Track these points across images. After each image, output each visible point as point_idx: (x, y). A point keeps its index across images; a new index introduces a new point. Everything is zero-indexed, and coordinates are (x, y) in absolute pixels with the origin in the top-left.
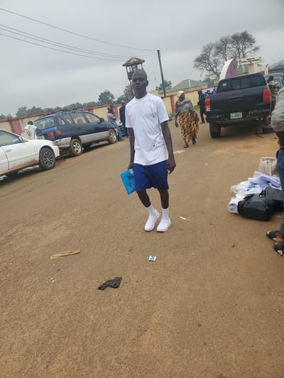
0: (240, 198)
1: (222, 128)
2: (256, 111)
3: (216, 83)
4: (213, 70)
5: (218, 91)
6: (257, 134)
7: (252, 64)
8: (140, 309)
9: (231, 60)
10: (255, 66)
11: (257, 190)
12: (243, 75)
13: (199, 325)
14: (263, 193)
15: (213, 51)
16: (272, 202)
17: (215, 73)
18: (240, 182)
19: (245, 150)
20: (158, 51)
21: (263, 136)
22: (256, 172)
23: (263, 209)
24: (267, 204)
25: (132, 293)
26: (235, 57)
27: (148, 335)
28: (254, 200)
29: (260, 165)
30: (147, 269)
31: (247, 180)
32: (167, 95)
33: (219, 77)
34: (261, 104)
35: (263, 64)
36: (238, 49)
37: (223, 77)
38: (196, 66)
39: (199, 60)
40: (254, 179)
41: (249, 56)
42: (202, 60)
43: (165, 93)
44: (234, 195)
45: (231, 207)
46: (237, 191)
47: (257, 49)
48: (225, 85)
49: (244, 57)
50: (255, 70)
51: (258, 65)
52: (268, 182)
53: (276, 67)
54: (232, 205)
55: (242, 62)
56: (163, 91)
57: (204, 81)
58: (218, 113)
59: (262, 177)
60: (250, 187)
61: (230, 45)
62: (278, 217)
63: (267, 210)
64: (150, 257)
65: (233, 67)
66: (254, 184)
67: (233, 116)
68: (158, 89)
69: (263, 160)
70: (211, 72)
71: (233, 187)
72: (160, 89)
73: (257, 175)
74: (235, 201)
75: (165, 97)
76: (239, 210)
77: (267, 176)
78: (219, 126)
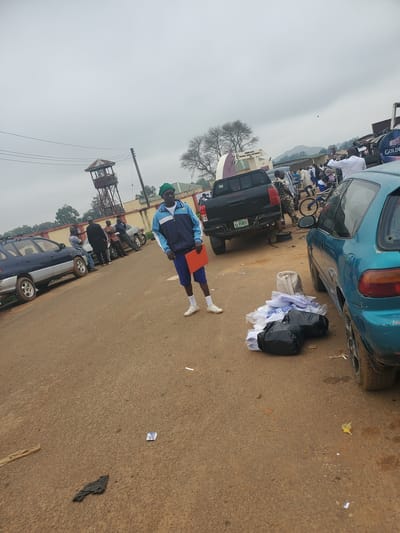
0: (259, 328)
1: (227, 241)
2: (263, 216)
3: (212, 184)
4: (206, 169)
5: (214, 194)
6: (270, 244)
7: (252, 159)
8: (140, 518)
9: (226, 156)
10: (256, 160)
11: (279, 316)
12: (244, 172)
14: (286, 319)
15: (202, 145)
16: (298, 329)
17: (210, 172)
18: (256, 308)
19: (258, 266)
20: (132, 150)
21: (276, 245)
22: (274, 292)
23: (289, 340)
24: (294, 332)
25: (125, 496)
26: (231, 151)
28: (276, 329)
29: (278, 283)
30: (145, 454)
31: (265, 304)
32: (151, 204)
33: (214, 176)
34: (268, 206)
35: (266, 157)
36: (233, 141)
37: (219, 176)
38: (184, 165)
39: (186, 157)
40: (274, 302)
41: (247, 149)
42: (191, 157)
43: (148, 202)
44: (251, 327)
45: (251, 343)
46: (255, 320)
47: (254, 140)
48: (221, 186)
49: (241, 150)
50: (257, 166)
51: (261, 159)
52: (291, 303)
53: (282, 160)
54: (251, 340)
55: (240, 157)
56: (145, 200)
57: (197, 184)
58: (218, 223)
59: (283, 298)
60: (270, 313)
61: (222, 138)
62: (311, 347)
63: (295, 341)
64: (149, 435)
65: (230, 163)
66: (274, 309)
67: (237, 224)
68: (138, 198)
69: (281, 276)
70: (205, 172)
71: (249, 315)
72: (141, 197)
73: (276, 296)
74: (253, 334)
75: (149, 207)
76: (260, 346)
77: (288, 296)
78: (223, 239)
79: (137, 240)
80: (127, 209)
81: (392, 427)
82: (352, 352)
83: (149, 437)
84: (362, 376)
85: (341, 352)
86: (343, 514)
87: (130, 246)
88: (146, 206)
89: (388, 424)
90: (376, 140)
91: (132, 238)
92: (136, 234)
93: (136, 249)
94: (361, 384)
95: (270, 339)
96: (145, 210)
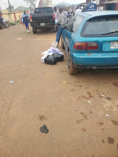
0: (45, 56)
1: (38, 30)
2: (50, 23)
3: (34, 9)
5: (35, 13)
6: (51, 33)
7: (48, 3)
10: (50, 4)
11: (51, 54)
12: (45, 7)
13: (32, 102)
14: (53, 55)
16: (56, 58)
17: (34, 5)
18: (45, 51)
19: (46, 39)
23: (53, 60)
24: (54, 58)
25: (4, 96)
27: (12, 109)
28: (50, 57)
29: (52, 44)
30: (9, 86)
31: (47, 50)
32: (12, 12)
34: (52, 20)
35: (53, 4)
37: (37, 7)
40: (50, 50)
44: (43, 56)
45: (42, 60)
46: (44, 54)
48: (37, 10)
50: (50, 6)
51: (51, 4)
52: (55, 51)
53: (57, 6)
54: (42, 59)
55: (44, 1)
56: (10, 10)
57: (29, 8)
58: (35, 23)
60: (48, 53)
62: (58, 63)
63: (54, 61)
64: (11, 81)
65: (41, 3)
66: (50, 52)
67: (42, 24)
68: (7, 9)
69: (53, 42)
70: (32, 4)
71: (42, 53)
72: (8, 9)
73: (51, 48)
74: (43, 58)
75: (11, 13)
76: (45, 61)
77: (54, 49)
78: (36, 28)
79: (7, 24)
80: (3, 12)
81: (75, 83)
82: (69, 64)
83: (11, 82)
84: (70, 71)
85: (66, 65)
86: (60, 100)
87: (4, 26)
88: (10, 12)
89: (74, 82)
90: (86, 5)
91: (5, 23)
92: (6, 22)
93: (6, 27)
94: (69, 73)
95: (48, 60)
96: (10, 14)
